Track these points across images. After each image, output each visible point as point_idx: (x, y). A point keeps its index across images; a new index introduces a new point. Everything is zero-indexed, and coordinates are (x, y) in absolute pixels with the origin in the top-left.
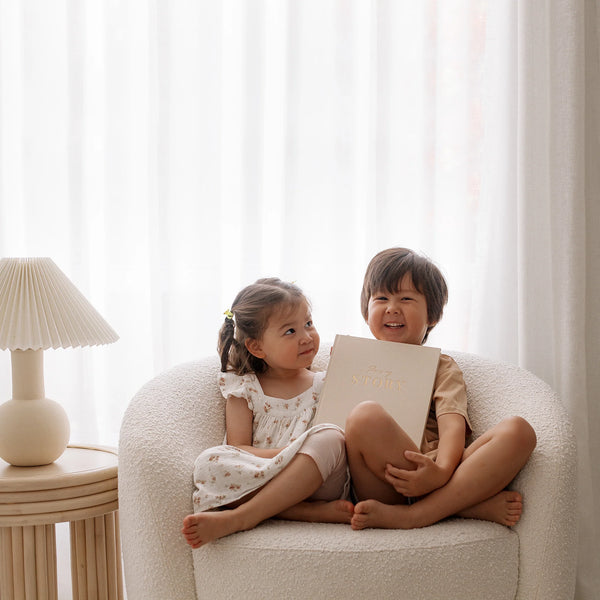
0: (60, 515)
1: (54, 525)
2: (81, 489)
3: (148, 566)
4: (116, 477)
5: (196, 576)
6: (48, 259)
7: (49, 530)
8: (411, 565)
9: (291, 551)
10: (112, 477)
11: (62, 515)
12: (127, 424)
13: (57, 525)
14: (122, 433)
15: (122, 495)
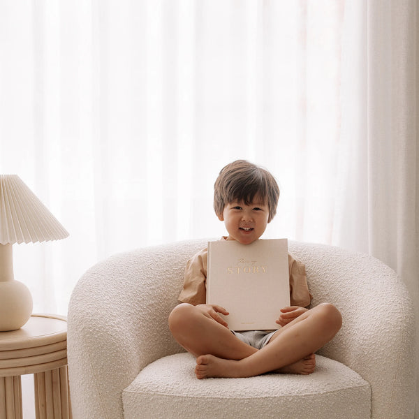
0: (24, 369)
1: (20, 377)
2: (38, 349)
3: (88, 409)
4: (66, 340)
5: (125, 416)
6: (16, 176)
7: (16, 381)
8: (289, 408)
9: (197, 398)
10: (63, 340)
11: (26, 369)
12: (74, 300)
13: (22, 376)
14: (70, 307)
15: (70, 354)
